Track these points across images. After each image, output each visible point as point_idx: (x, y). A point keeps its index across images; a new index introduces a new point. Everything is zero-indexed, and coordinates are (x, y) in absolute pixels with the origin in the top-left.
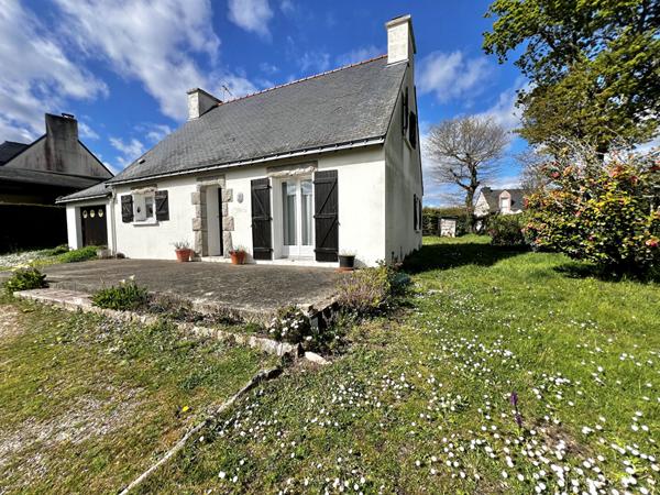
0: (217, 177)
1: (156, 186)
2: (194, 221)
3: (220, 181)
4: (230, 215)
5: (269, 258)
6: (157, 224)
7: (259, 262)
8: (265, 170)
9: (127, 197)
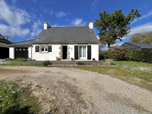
0: (66, 44)
1: (48, 44)
2: (59, 52)
3: (67, 45)
4: (69, 51)
5: (78, 59)
6: (48, 53)
7: (76, 60)
8: (77, 44)
9: (38, 46)
